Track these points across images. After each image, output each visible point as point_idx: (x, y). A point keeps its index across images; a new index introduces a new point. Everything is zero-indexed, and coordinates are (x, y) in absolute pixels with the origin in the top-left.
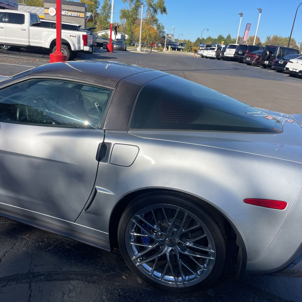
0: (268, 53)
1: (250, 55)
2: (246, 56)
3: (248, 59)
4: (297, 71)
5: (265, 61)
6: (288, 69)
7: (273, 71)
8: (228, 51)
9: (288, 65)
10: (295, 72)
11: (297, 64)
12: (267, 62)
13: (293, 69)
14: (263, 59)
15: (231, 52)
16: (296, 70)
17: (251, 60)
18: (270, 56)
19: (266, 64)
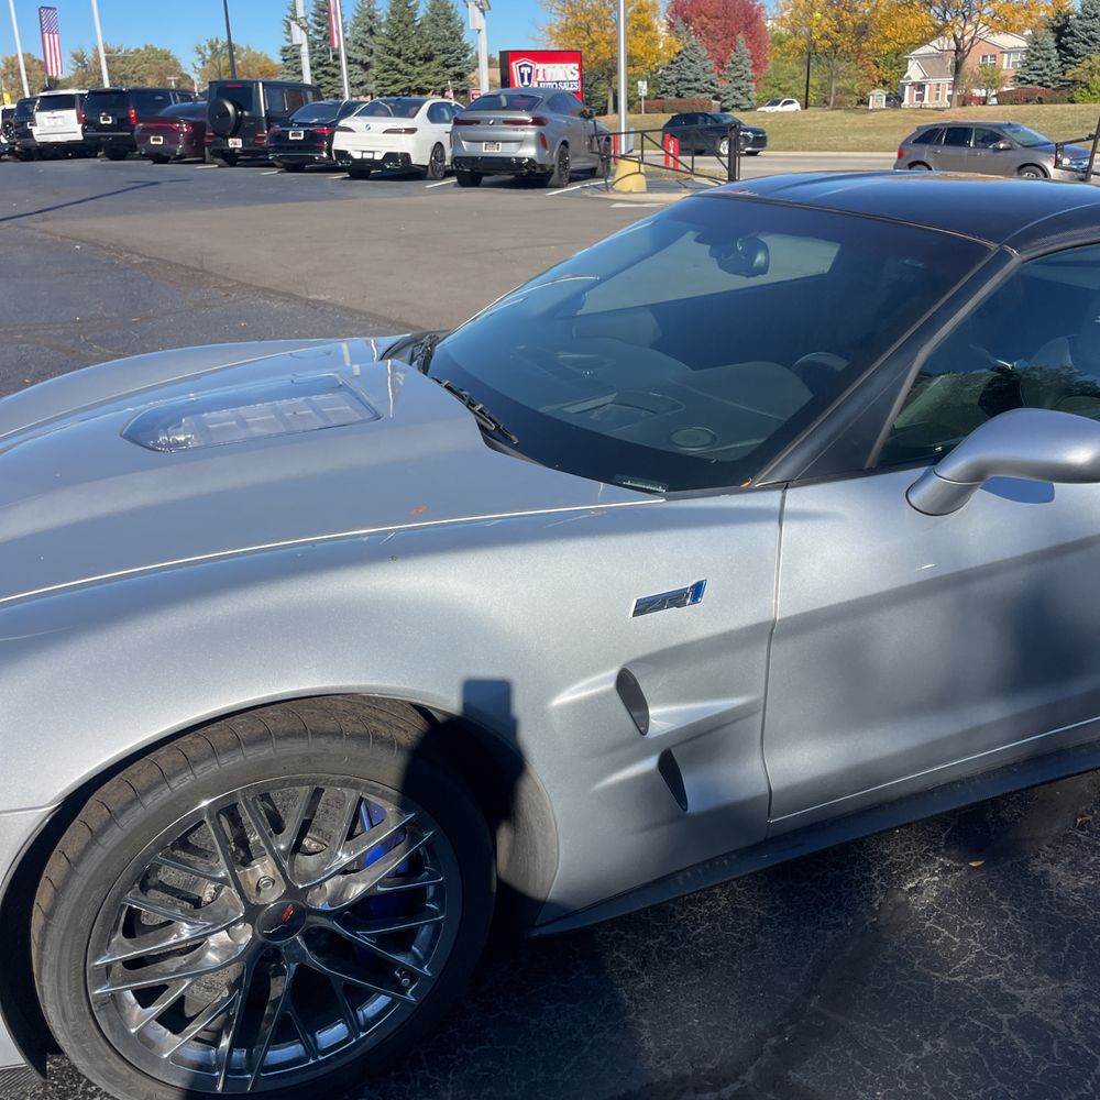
0: (230, 108)
1: (152, 125)
2: (144, 130)
3: (157, 141)
4: (378, 157)
5: (226, 138)
6: (343, 154)
7: (274, 172)
8: (47, 122)
9: (341, 142)
10: (372, 161)
11: (368, 134)
12: (235, 143)
13: (363, 152)
14: (217, 134)
15: (59, 121)
16: (373, 152)
17: (171, 143)
18: (239, 119)
19: (237, 151)
